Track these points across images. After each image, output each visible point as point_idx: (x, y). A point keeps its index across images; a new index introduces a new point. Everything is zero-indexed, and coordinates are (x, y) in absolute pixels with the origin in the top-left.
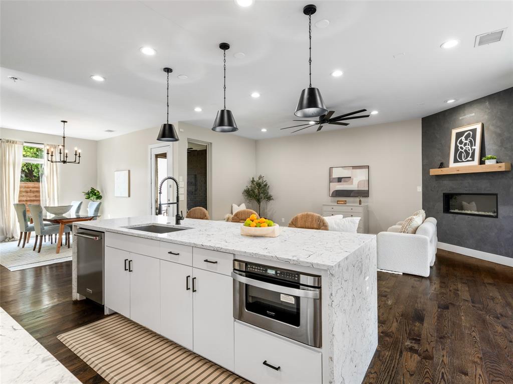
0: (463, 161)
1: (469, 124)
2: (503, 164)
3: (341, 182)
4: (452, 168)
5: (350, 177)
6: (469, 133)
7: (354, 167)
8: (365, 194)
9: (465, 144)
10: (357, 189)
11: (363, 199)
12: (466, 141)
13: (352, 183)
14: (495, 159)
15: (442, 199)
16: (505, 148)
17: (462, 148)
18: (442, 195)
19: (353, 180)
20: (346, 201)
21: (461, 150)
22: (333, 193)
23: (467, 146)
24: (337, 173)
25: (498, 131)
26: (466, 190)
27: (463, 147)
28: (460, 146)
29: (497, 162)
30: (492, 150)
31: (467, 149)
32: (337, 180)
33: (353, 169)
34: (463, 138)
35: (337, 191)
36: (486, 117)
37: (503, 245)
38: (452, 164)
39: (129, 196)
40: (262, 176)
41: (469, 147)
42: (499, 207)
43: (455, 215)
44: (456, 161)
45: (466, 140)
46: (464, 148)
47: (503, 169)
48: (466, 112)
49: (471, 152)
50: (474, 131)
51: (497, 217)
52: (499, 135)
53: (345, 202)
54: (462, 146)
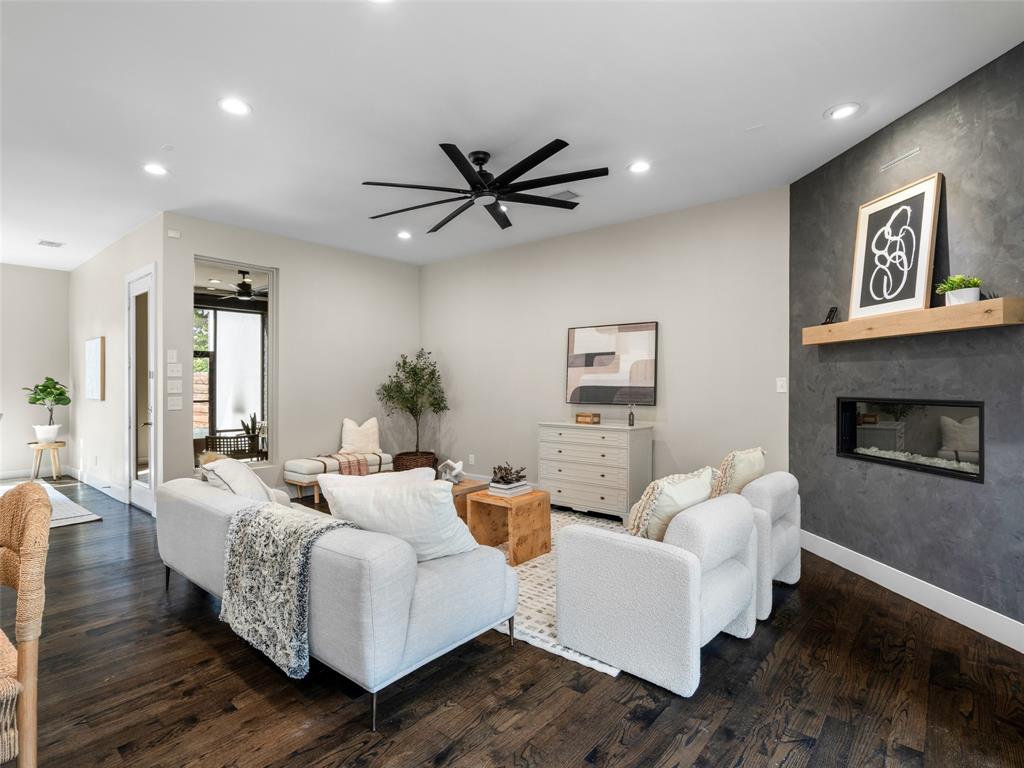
0: (885, 301)
1: (904, 183)
2: (996, 303)
3: (592, 365)
4: (857, 322)
5: (613, 353)
6: (905, 211)
7: (625, 327)
8: (647, 397)
9: (892, 249)
10: (627, 384)
11: (638, 411)
12: (895, 238)
13: (616, 370)
14: (975, 285)
15: (834, 414)
16: (1009, 248)
17: (883, 260)
18: (835, 402)
19: (619, 359)
20: (598, 416)
21: (880, 266)
22: (574, 393)
23: (897, 253)
24: (585, 343)
25: (989, 192)
26: (895, 390)
27: (886, 255)
28: (878, 253)
29: (982, 297)
30: (968, 260)
31: (897, 262)
32: (584, 359)
33: (620, 330)
34: (887, 229)
35: (582, 389)
36: (953, 152)
37: (998, 574)
38: (857, 312)
39: (103, 398)
40: (426, 350)
41: (903, 254)
42: (987, 447)
43: (864, 464)
44: (866, 301)
45: (895, 233)
46: (889, 259)
47: (997, 319)
48: (897, 147)
49: (906, 270)
50: (917, 202)
51: (979, 478)
52: (992, 206)
53: (597, 419)
54: (885, 252)
